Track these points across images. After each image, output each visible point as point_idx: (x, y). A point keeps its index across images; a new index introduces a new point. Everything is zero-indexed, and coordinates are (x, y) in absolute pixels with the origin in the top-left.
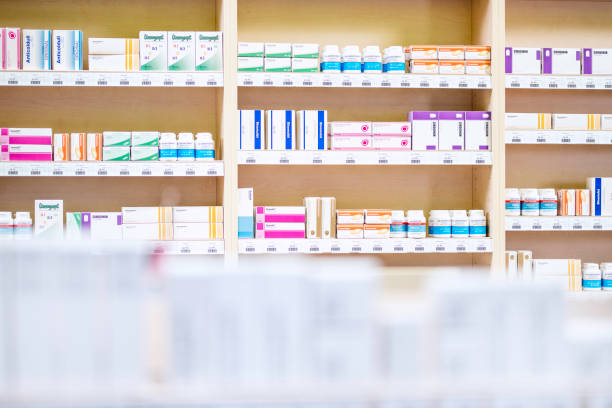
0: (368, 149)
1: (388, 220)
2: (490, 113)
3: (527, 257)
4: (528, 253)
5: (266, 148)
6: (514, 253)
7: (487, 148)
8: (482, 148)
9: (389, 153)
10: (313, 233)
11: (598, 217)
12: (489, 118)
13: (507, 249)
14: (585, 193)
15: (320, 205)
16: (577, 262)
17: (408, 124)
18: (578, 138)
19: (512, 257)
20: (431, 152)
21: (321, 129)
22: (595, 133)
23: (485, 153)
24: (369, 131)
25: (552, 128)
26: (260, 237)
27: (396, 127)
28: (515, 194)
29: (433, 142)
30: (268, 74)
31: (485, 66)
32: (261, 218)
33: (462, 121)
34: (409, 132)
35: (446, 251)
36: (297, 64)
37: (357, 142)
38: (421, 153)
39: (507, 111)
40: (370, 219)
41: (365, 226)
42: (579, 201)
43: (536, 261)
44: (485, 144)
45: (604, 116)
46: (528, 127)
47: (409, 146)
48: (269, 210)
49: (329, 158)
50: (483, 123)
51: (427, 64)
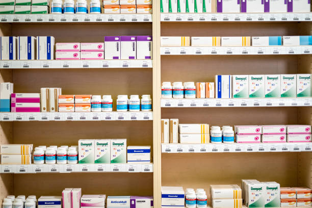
0: (78, 59)
1: (88, 101)
2: (152, 37)
3: (175, 123)
4: (176, 120)
5: (17, 59)
6: (167, 120)
7: (150, 57)
8: (147, 58)
9: (89, 61)
10: (44, 109)
11: (219, 99)
12: (151, 40)
13: (162, 118)
14: (211, 85)
15: (48, 92)
16: (207, 126)
17: (102, 44)
18: (206, 51)
19: (166, 123)
20: (116, 61)
21: (49, 48)
22: (216, 48)
23: (149, 61)
24: (78, 48)
25: (191, 45)
26: (13, 111)
27: (95, 46)
28: (167, 85)
29: (117, 54)
30: (15, 15)
31: (148, 9)
32: (14, 100)
33: (135, 42)
34: (102, 48)
35: (125, 119)
36: (35, 9)
37: (71, 55)
38: (109, 61)
39: (161, 35)
40: (78, 101)
41: (75, 105)
42: (207, 89)
43: (181, 125)
44: (148, 55)
45: (223, 38)
46: (175, 45)
47: (103, 57)
48: (18, 96)
49: (53, 64)
50: (147, 43)
51: (113, 8)
